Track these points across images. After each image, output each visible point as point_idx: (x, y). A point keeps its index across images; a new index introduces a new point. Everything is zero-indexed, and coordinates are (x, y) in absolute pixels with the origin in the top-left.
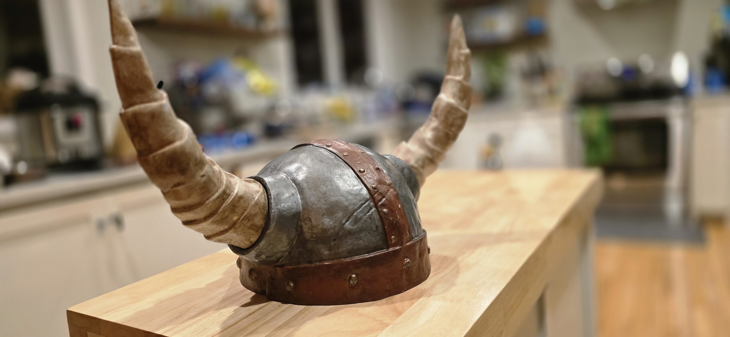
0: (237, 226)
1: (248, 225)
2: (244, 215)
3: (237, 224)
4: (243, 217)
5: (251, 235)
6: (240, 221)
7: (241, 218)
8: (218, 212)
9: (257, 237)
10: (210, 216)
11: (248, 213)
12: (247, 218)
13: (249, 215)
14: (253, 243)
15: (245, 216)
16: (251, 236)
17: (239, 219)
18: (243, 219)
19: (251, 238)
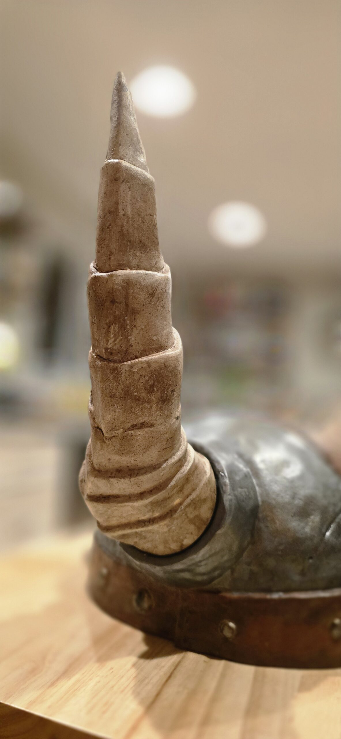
0: (176, 515)
1: (191, 516)
2: (191, 497)
3: (178, 512)
4: (188, 501)
5: (188, 534)
6: (183, 507)
7: (185, 503)
8: (167, 486)
9: (196, 538)
10: (151, 491)
11: (198, 496)
12: (195, 504)
13: (198, 499)
14: (185, 547)
15: (192, 501)
16: (188, 536)
17: (181, 504)
18: (189, 505)
19: (186, 538)
